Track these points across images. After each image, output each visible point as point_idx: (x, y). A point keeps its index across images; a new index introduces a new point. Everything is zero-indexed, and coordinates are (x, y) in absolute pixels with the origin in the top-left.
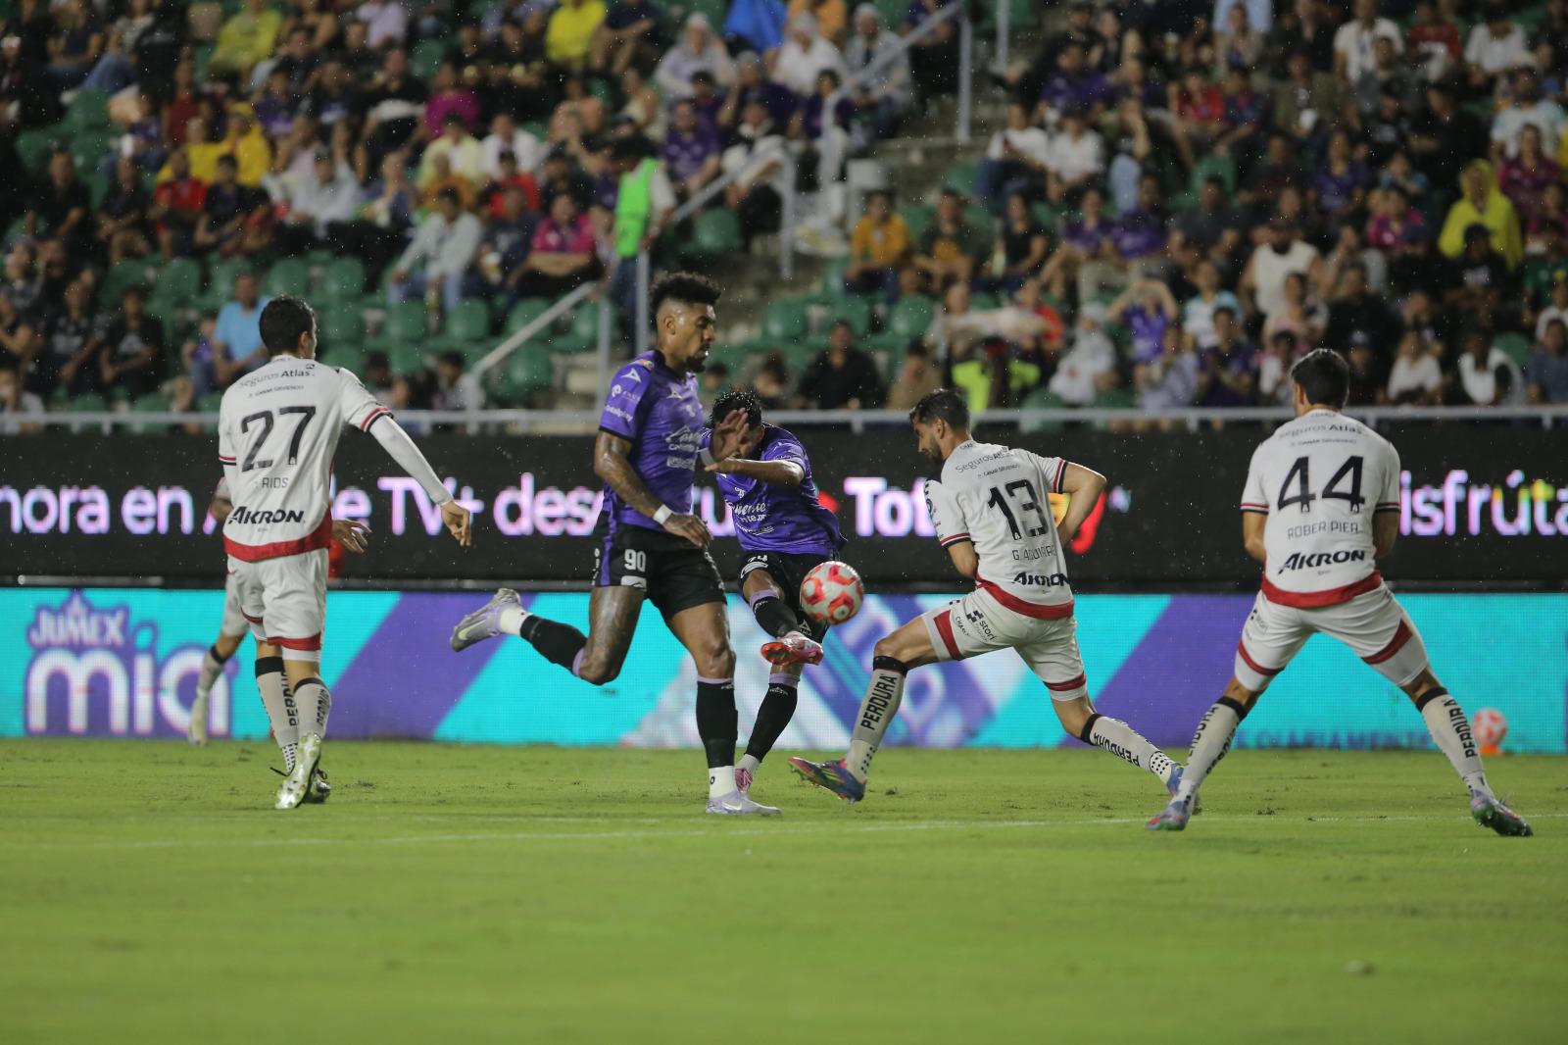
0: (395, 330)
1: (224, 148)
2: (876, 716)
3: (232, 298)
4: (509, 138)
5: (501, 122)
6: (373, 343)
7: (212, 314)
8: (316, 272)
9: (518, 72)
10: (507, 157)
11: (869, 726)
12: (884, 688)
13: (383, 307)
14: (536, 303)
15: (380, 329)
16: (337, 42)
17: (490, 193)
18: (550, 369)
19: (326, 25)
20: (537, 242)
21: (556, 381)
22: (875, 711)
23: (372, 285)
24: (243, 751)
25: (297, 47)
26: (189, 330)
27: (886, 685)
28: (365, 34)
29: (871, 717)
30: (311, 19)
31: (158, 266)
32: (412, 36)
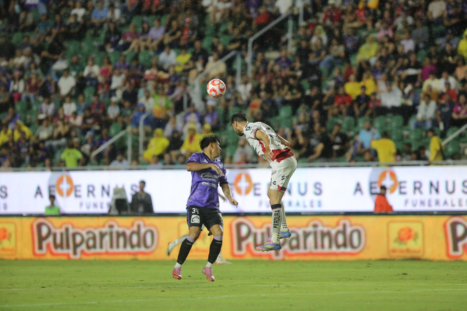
0: (413, 137)
1: (362, 84)
2: (277, 224)
3: (364, 128)
4: (447, 79)
5: (445, 74)
6: (406, 141)
7: (357, 133)
8: (388, 120)
9: (450, 59)
10: (448, 84)
11: (276, 227)
12: (277, 215)
13: (409, 130)
14: (455, 128)
15: (408, 137)
16: (395, 52)
17: (441, 95)
18: (459, 148)
19: (391, 47)
20: (455, 110)
21: (461, 152)
22: (276, 222)
23: (406, 123)
24: (369, 264)
25: (383, 53)
26: (352, 138)
27: (277, 214)
28: (403, 49)
29: (276, 225)
30: (387, 45)
31: (342, 119)
32: (417, 49)
